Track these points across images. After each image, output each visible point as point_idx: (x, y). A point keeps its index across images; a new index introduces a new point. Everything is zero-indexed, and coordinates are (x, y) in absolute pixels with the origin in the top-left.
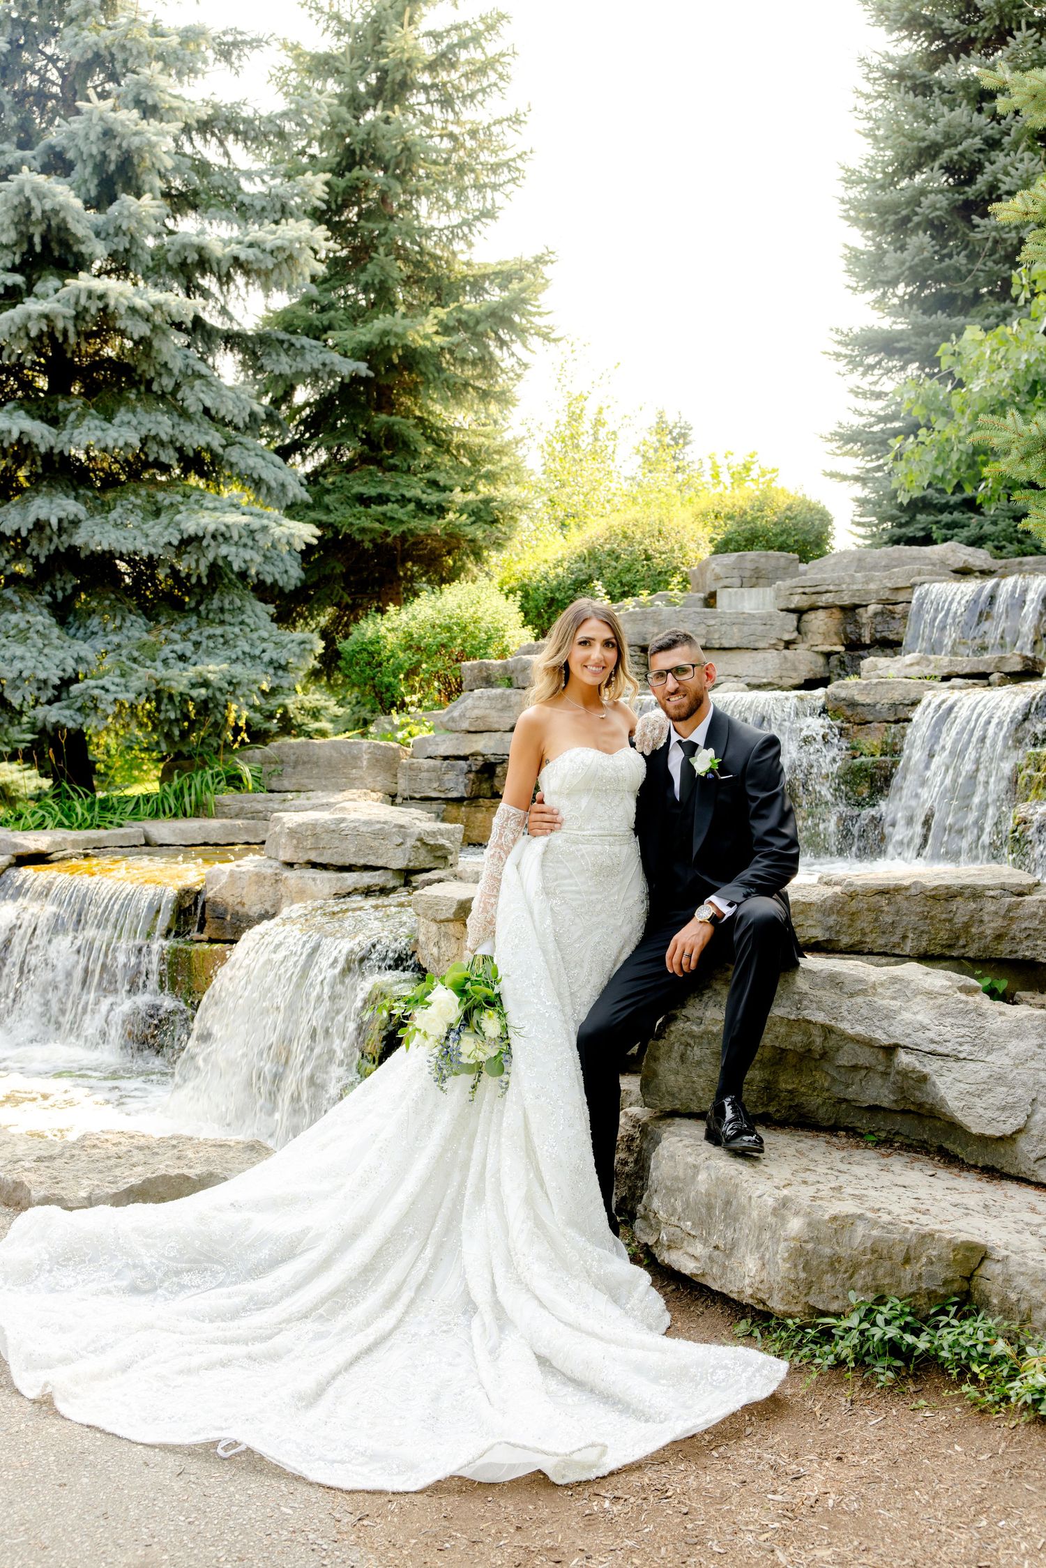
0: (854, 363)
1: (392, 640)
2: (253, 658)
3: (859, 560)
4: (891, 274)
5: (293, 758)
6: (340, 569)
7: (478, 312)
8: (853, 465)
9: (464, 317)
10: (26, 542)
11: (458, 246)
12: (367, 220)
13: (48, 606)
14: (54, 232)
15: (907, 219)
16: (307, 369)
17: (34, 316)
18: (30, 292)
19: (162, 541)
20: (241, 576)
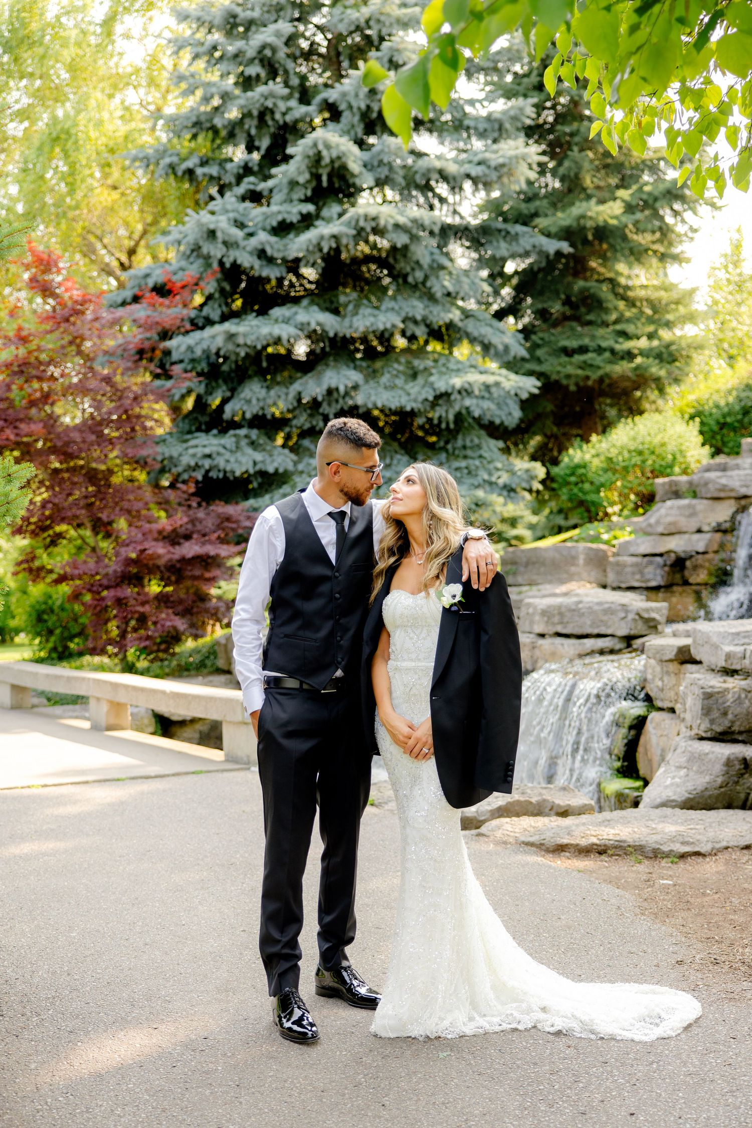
1: (596, 463)
2: (491, 484)
5: (524, 560)
6: (550, 407)
7: (656, 193)
9: (645, 197)
10: (320, 405)
12: (562, 124)
14: (335, 172)
16: (521, 251)
17: (327, 236)
18: (318, 216)
19: (421, 398)
20: (478, 421)
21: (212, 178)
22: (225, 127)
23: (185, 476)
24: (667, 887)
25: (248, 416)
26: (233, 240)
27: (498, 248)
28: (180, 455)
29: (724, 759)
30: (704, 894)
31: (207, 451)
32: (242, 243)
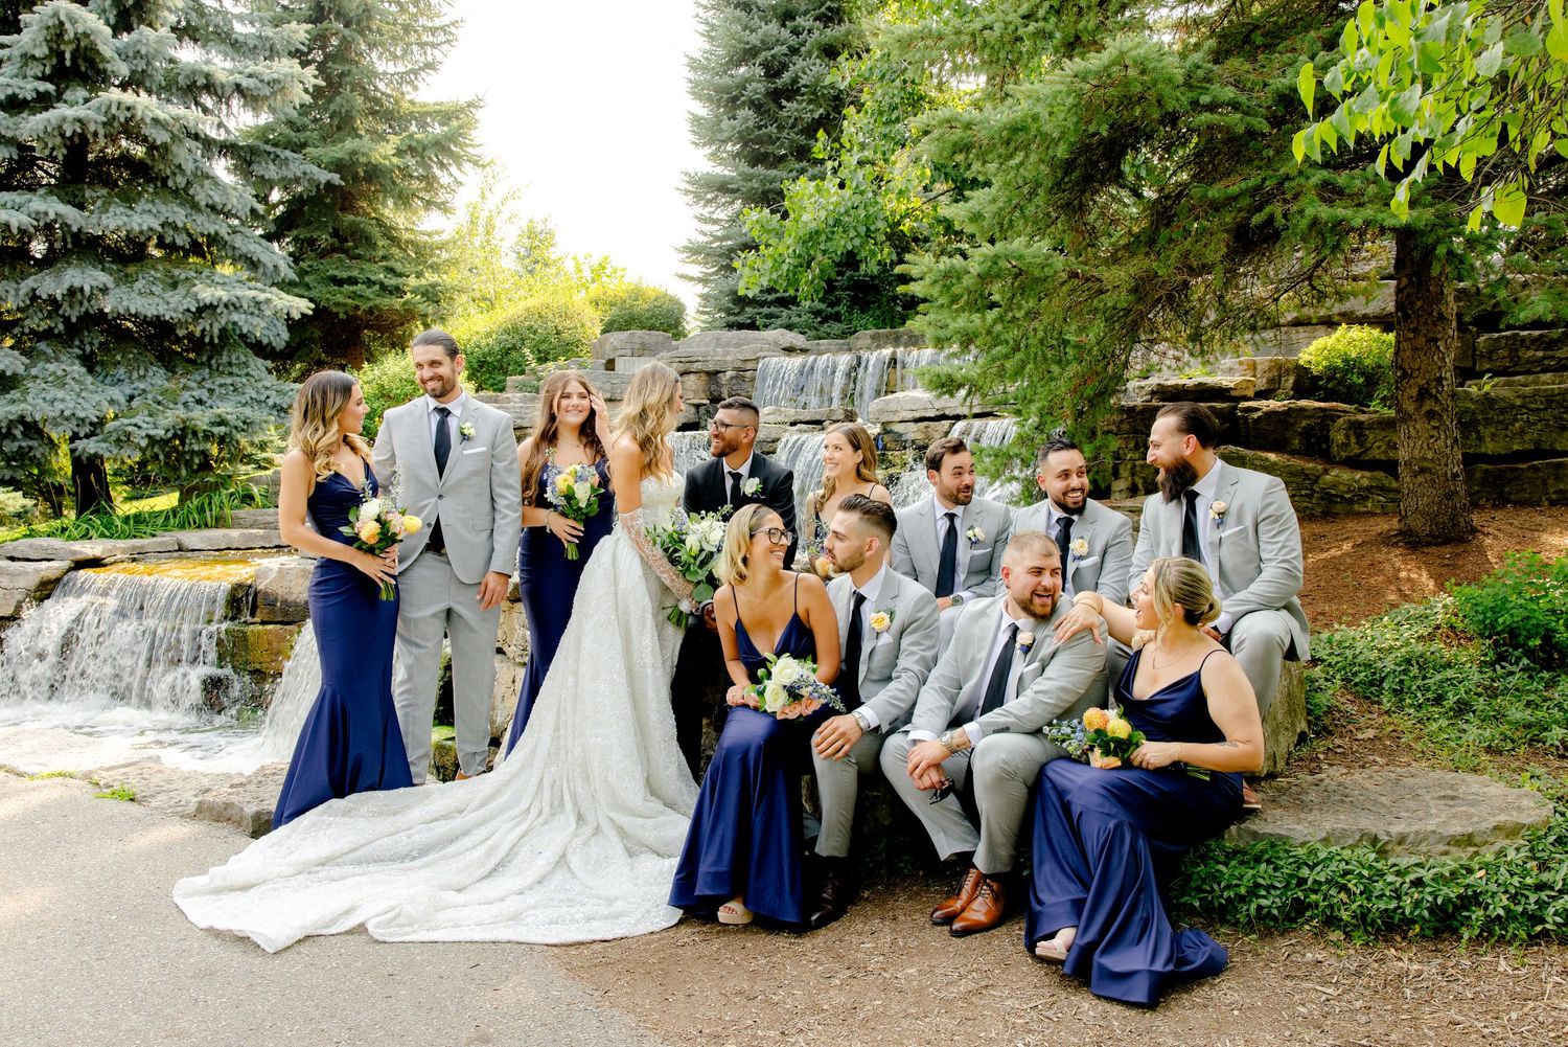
0: (698, 197)
2: (259, 402)
3: (717, 339)
4: (725, 135)
7: (423, 140)
8: (696, 270)
9: (414, 144)
10: (59, 304)
11: (406, 88)
12: (334, 62)
13: (78, 357)
14: (82, 52)
15: (735, 99)
16: (291, 176)
17: (70, 120)
18: (59, 98)
19: (181, 309)
20: (242, 336)
27: (266, 170)
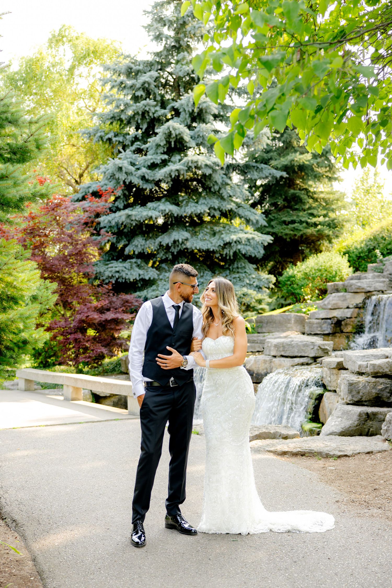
1: (299, 275)
2: (250, 285)
5: (266, 320)
6: (277, 249)
10: (170, 248)
14: (178, 140)
17: (174, 170)
18: (169, 161)
19: (217, 245)
20: (244, 255)
21: (119, 142)
22: (126, 119)
23: (107, 281)
24: (332, 470)
25: (136, 253)
26: (130, 171)
27: (253, 175)
28: (104, 271)
29: (358, 413)
30: (348, 473)
31: (117, 269)
32: (134, 173)
